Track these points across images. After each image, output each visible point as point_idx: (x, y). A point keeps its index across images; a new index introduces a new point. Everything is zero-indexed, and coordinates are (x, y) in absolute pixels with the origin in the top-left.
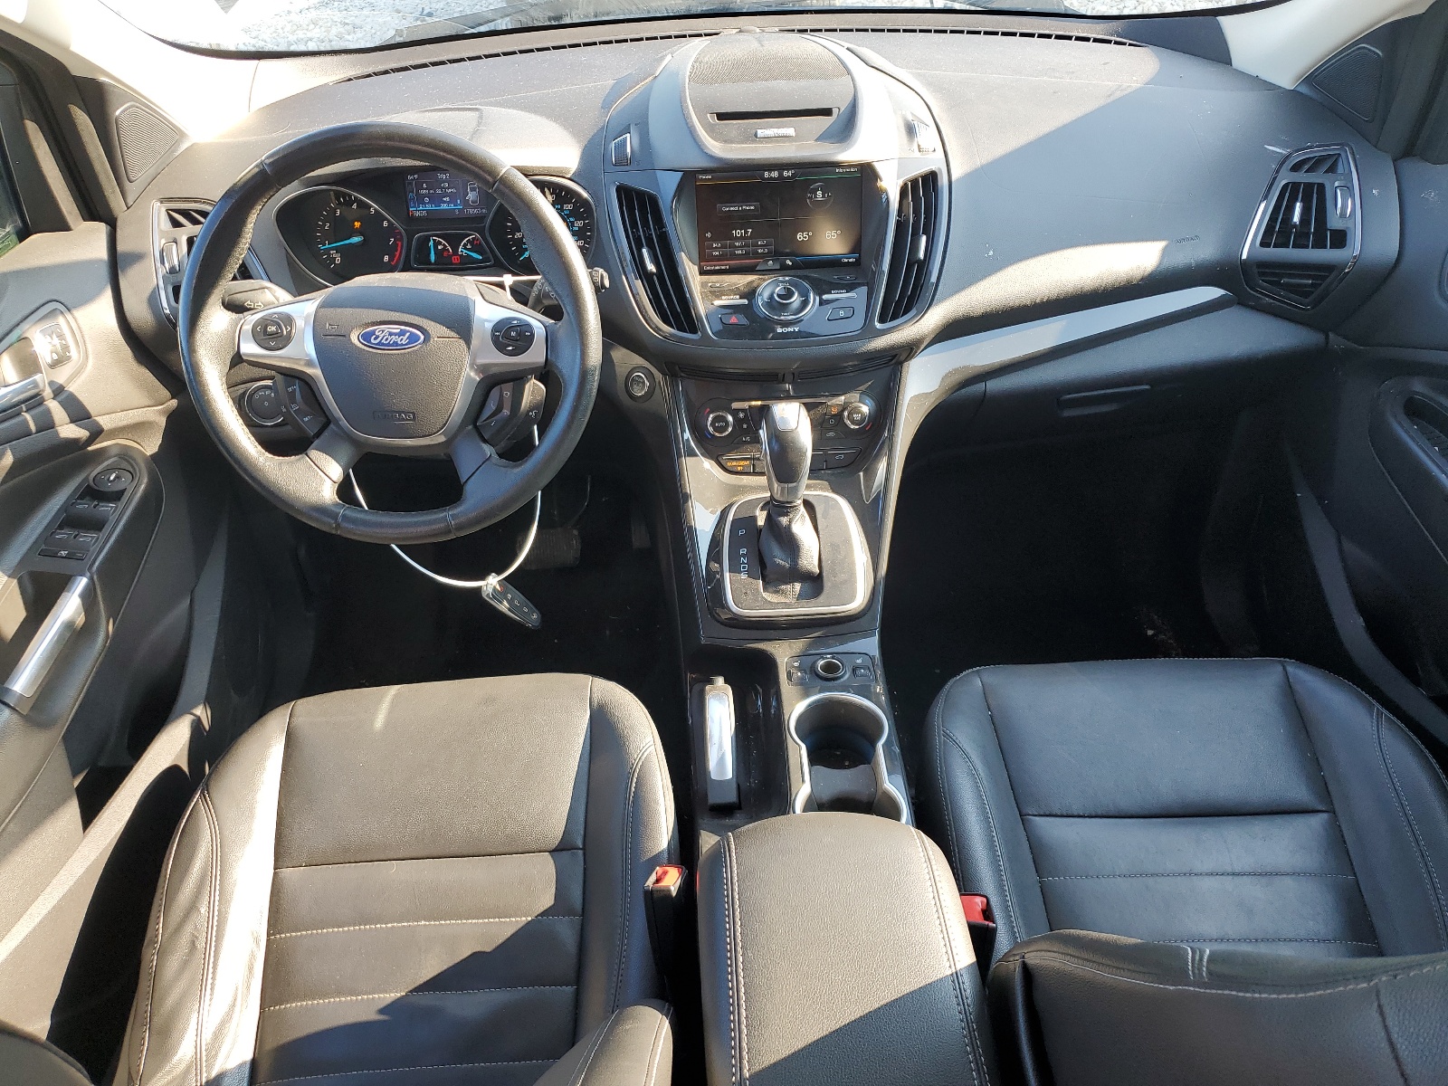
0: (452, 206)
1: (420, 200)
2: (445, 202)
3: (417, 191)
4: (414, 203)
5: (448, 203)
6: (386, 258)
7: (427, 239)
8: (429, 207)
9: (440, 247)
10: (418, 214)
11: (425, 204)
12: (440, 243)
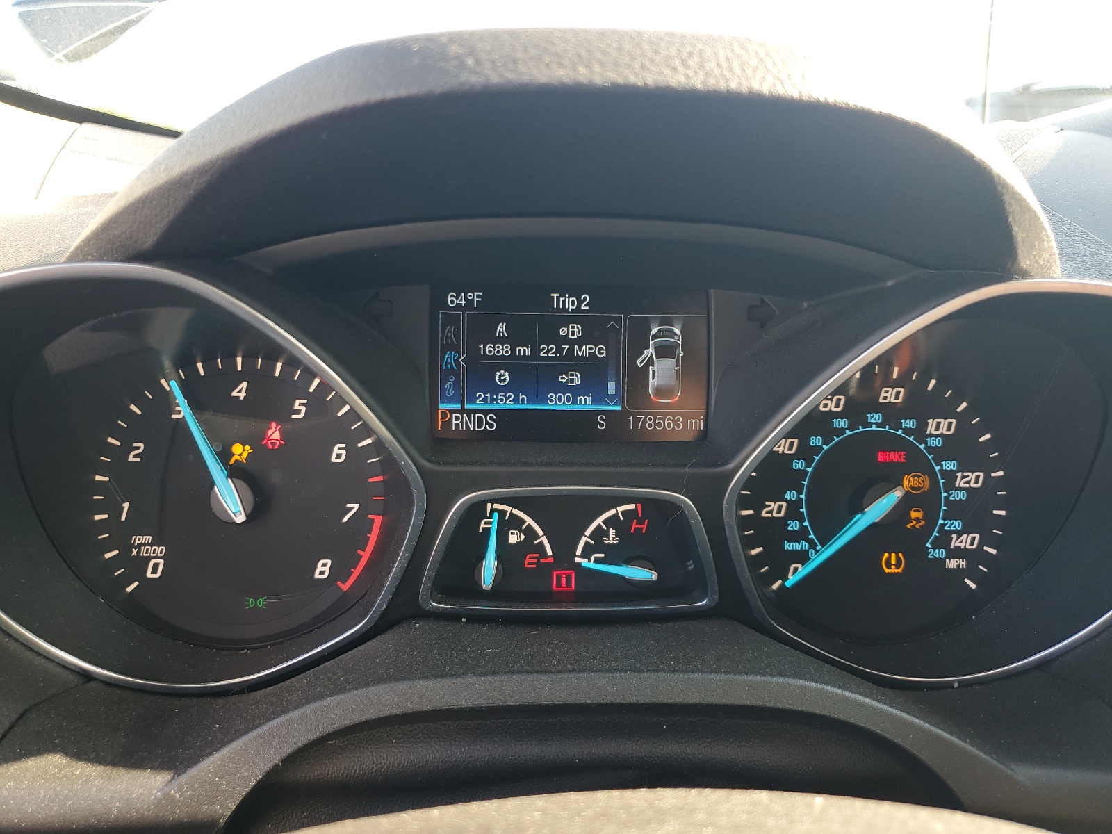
0: (586, 404)
1: (481, 373)
2: (564, 388)
3: (473, 349)
4: (457, 385)
5: (576, 391)
6: (323, 569)
7: (476, 511)
8: (506, 403)
9: (513, 539)
10: (463, 423)
11: (495, 389)
12: (516, 523)
